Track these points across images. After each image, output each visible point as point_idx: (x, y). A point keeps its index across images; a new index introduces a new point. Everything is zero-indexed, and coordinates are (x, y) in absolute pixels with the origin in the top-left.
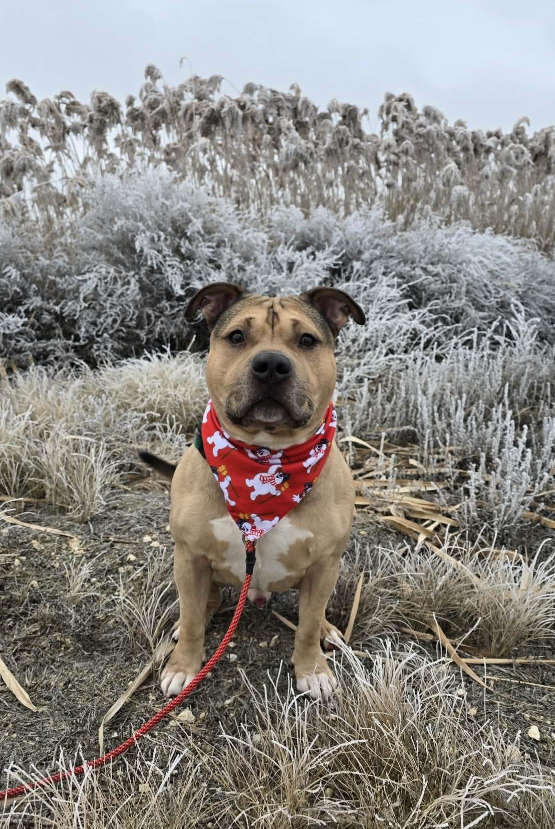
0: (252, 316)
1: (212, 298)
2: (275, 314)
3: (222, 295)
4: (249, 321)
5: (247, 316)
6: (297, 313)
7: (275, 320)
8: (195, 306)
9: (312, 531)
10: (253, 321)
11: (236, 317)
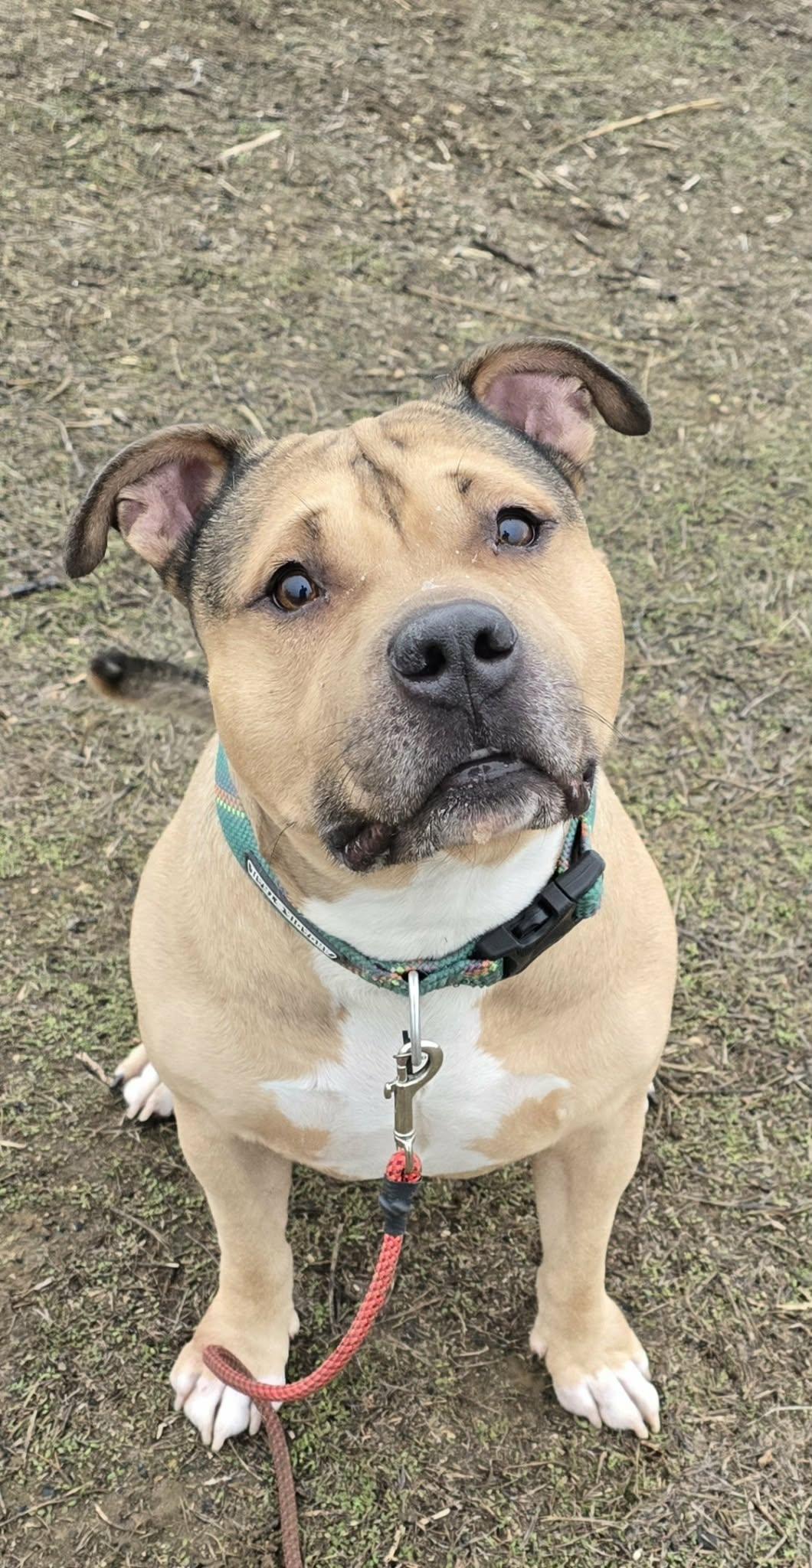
0: (313, 503)
1: (149, 492)
2: (383, 475)
3: (172, 473)
4: (310, 527)
5: (298, 509)
6: (451, 451)
7: (394, 494)
8: (93, 534)
9: (562, 1075)
10: (324, 523)
11: (263, 527)
